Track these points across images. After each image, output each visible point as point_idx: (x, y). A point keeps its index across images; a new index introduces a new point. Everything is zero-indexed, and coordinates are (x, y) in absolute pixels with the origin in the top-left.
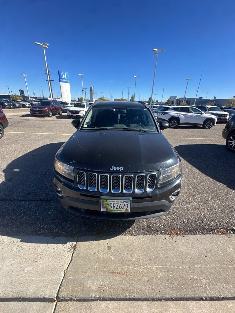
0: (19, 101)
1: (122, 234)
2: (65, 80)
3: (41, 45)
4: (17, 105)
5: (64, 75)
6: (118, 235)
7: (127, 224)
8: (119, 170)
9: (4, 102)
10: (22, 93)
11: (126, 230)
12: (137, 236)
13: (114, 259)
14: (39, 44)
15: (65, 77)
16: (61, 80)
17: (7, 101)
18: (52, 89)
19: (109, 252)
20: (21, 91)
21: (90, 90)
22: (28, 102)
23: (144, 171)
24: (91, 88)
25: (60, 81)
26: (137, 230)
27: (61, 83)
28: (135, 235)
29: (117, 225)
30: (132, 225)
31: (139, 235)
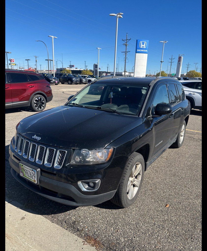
0: (86, 77)
1: (44, 215)
2: (142, 50)
3: (116, 15)
4: (83, 81)
5: (143, 44)
6: (41, 214)
7: (57, 210)
8: (37, 139)
9: (73, 77)
10: (96, 68)
11: (51, 214)
12: (55, 224)
13: (17, 227)
14: (113, 15)
15: (143, 47)
16: (138, 50)
17: (76, 76)
18: (126, 61)
19: (19, 221)
20: (95, 65)
21: (178, 61)
22: (95, 78)
23: (56, 145)
24: (180, 58)
25: (136, 52)
26: (60, 219)
27: (137, 54)
28: (53, 222)
29: (49, 206)
30: (60, 213)
31: (58, 224)
